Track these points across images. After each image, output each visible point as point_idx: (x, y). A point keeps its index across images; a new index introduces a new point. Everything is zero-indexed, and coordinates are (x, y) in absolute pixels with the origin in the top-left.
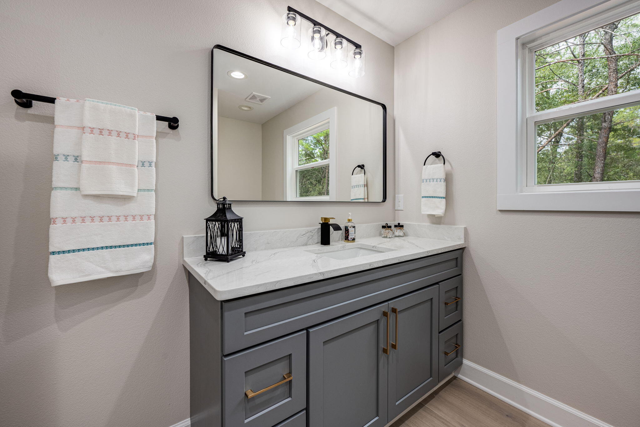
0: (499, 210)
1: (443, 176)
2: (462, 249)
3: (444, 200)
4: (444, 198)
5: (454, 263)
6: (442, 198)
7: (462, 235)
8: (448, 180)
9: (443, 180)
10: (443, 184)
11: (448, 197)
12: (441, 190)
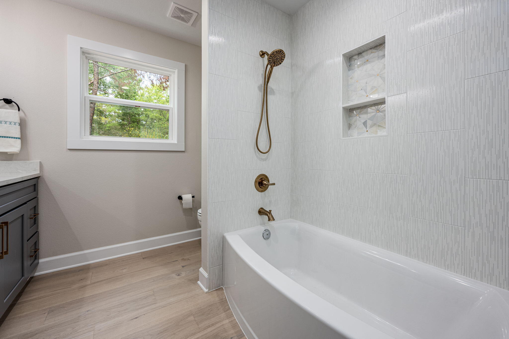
0: (68, 149)
1: (18, 121)
2: (38, 178)
3: (20, 140)
4: (19, 138)
5: (32, 188)
6: (17, 138)
7: (38, 168)
8: (23, 124)
9: (17, 124)
10: (18, 127)
11: (23, 138)
12: (16, 131)
